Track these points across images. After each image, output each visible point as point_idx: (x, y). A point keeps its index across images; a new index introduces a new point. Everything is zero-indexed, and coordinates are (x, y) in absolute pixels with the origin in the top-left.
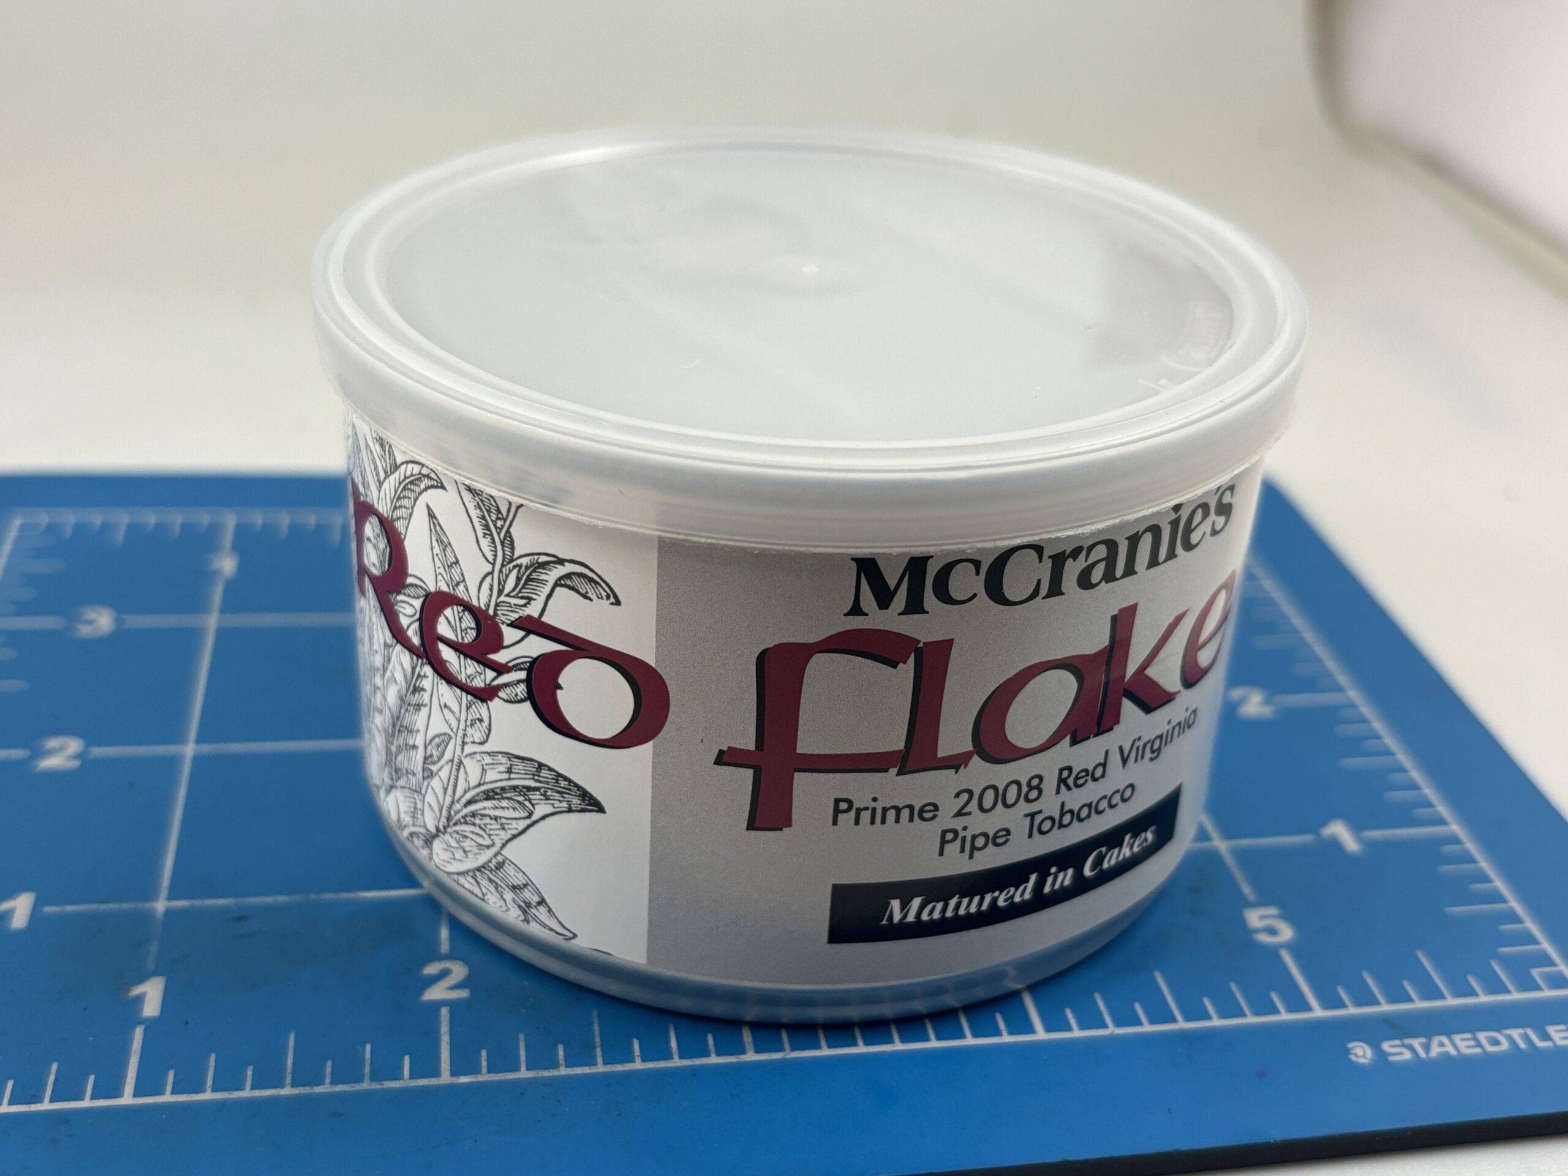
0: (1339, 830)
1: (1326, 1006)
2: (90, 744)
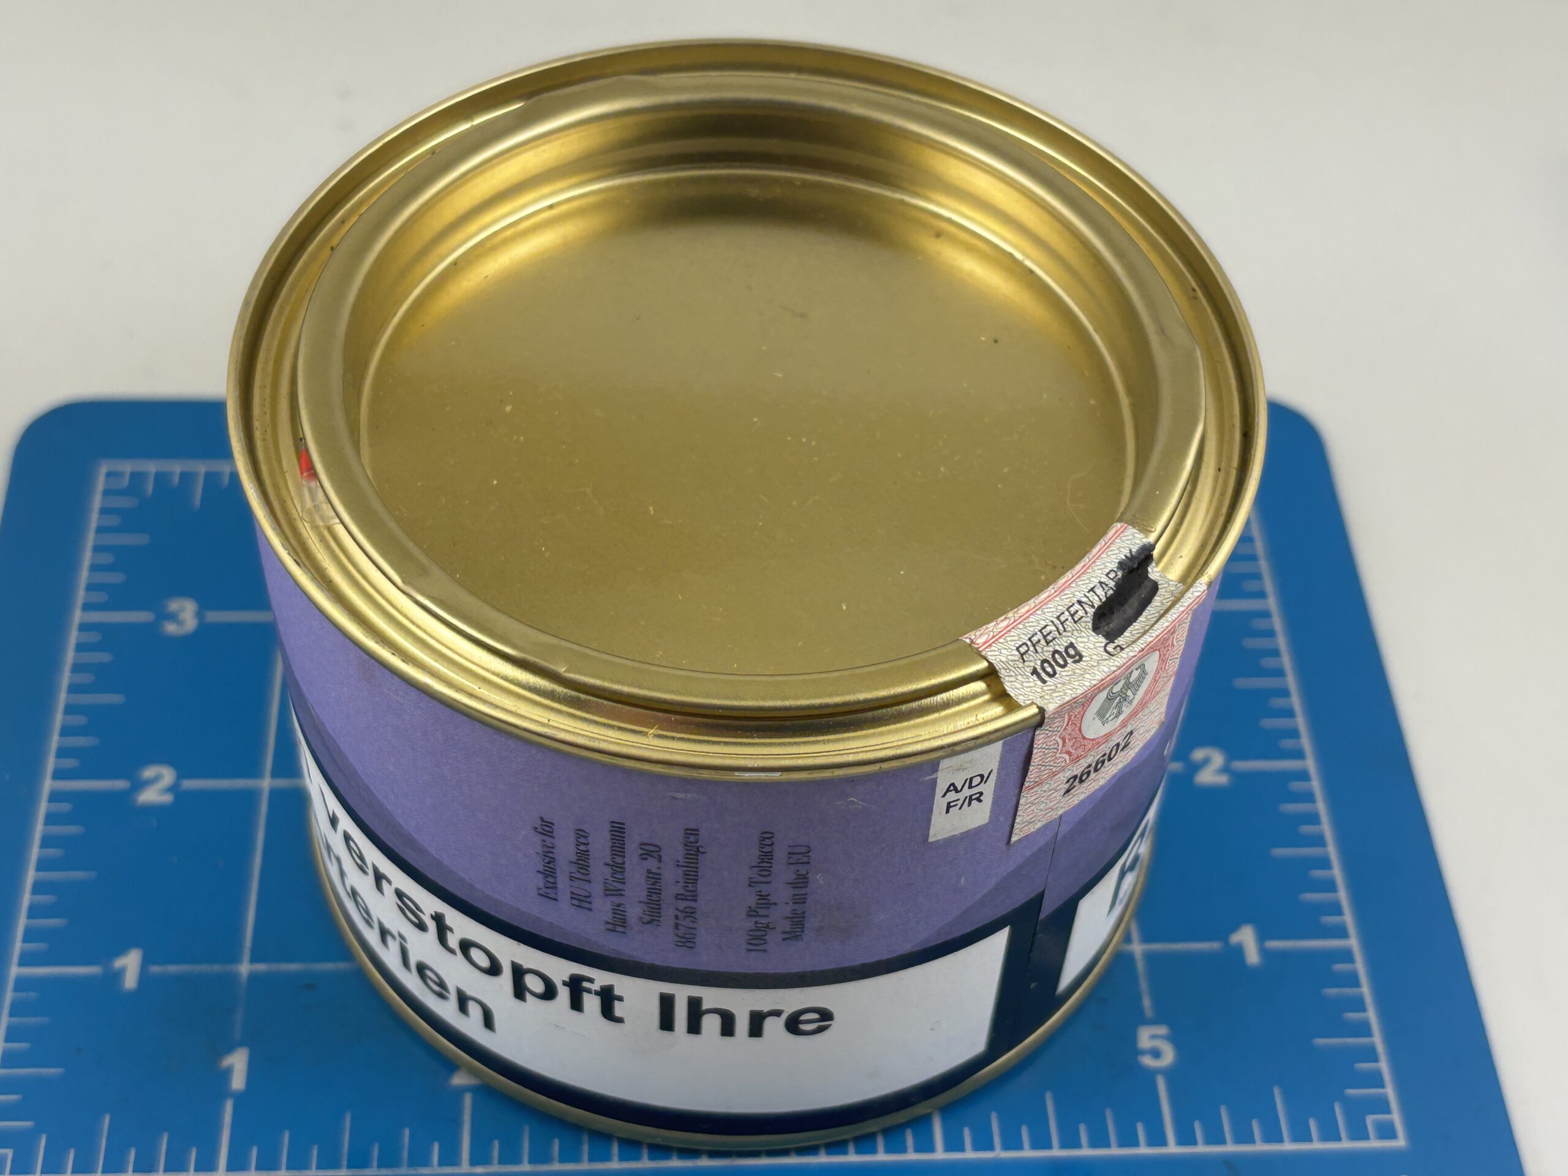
0: (1246, 938)
1: (1181, 1142)
2: (181, 776)
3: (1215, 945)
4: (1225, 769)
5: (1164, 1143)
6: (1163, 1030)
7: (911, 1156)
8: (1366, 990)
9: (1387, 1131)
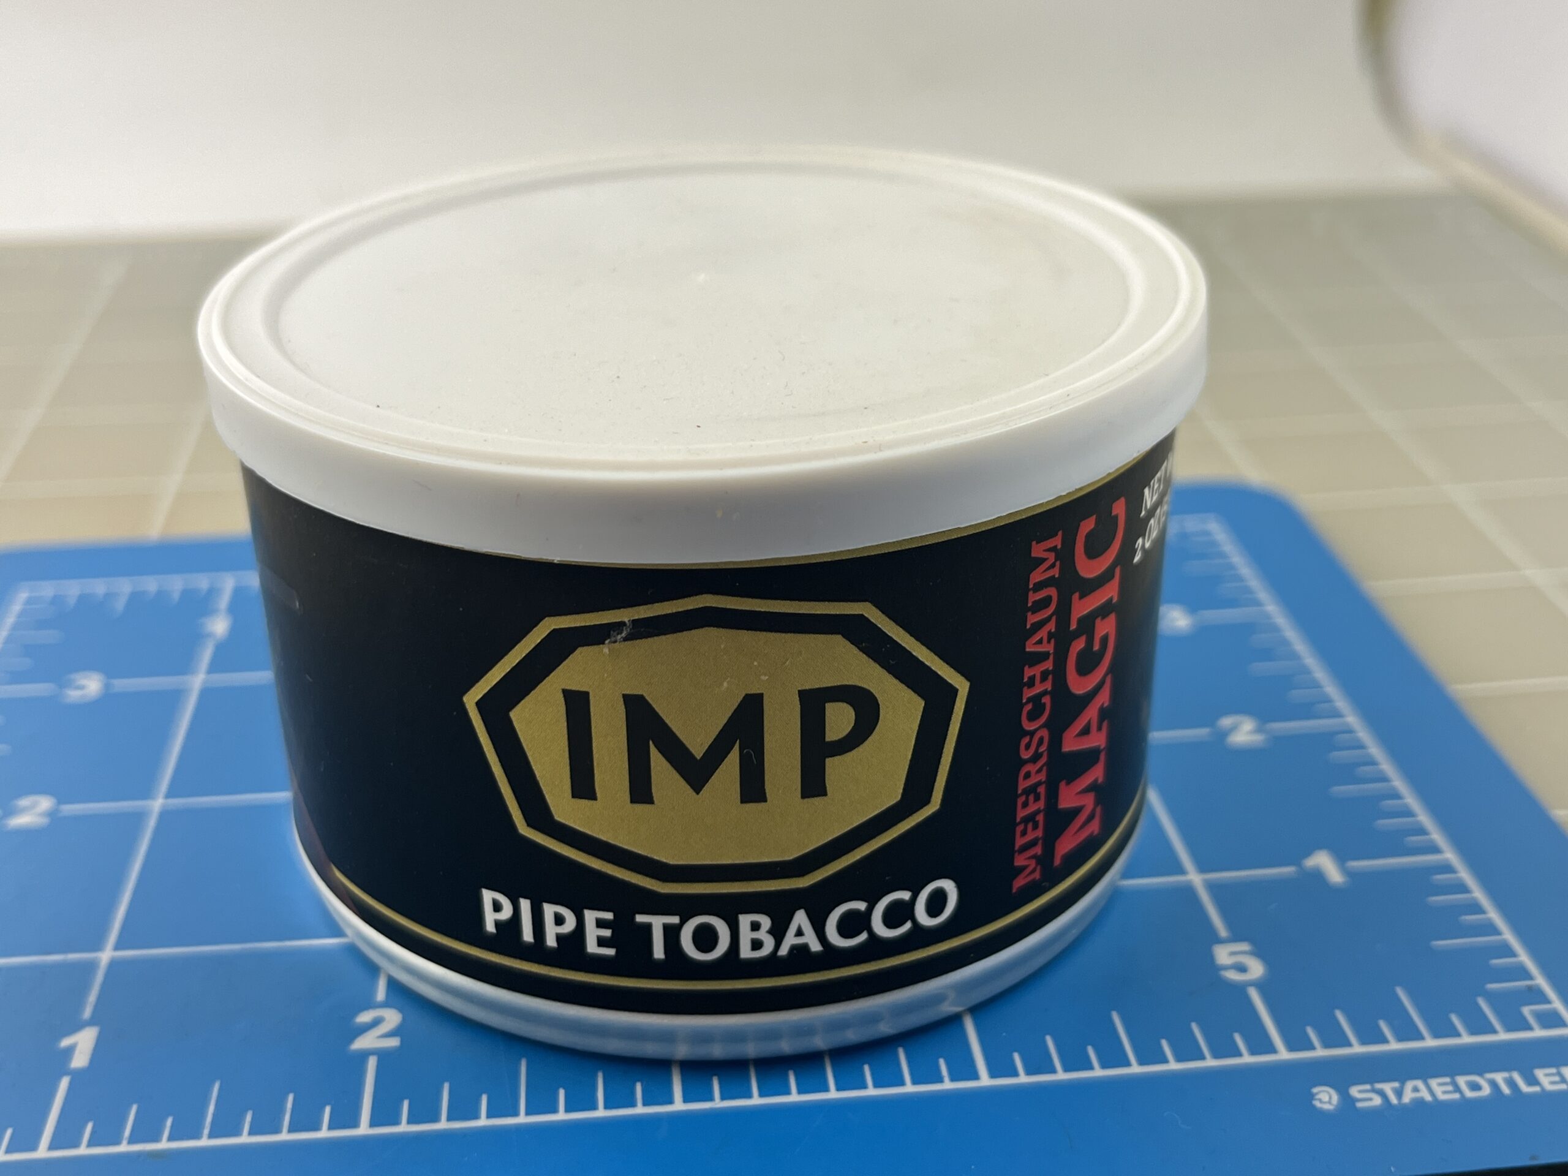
0: (1322, 861)
1: (1291, 1048)
2: (60, 801)
3: (1288, 870)
4: (1258, 730)
5: (1273, 1050)
6: (1245, 947)
7: (948, 1085)
8: (1478, 894)
9: (1551, 1020)
